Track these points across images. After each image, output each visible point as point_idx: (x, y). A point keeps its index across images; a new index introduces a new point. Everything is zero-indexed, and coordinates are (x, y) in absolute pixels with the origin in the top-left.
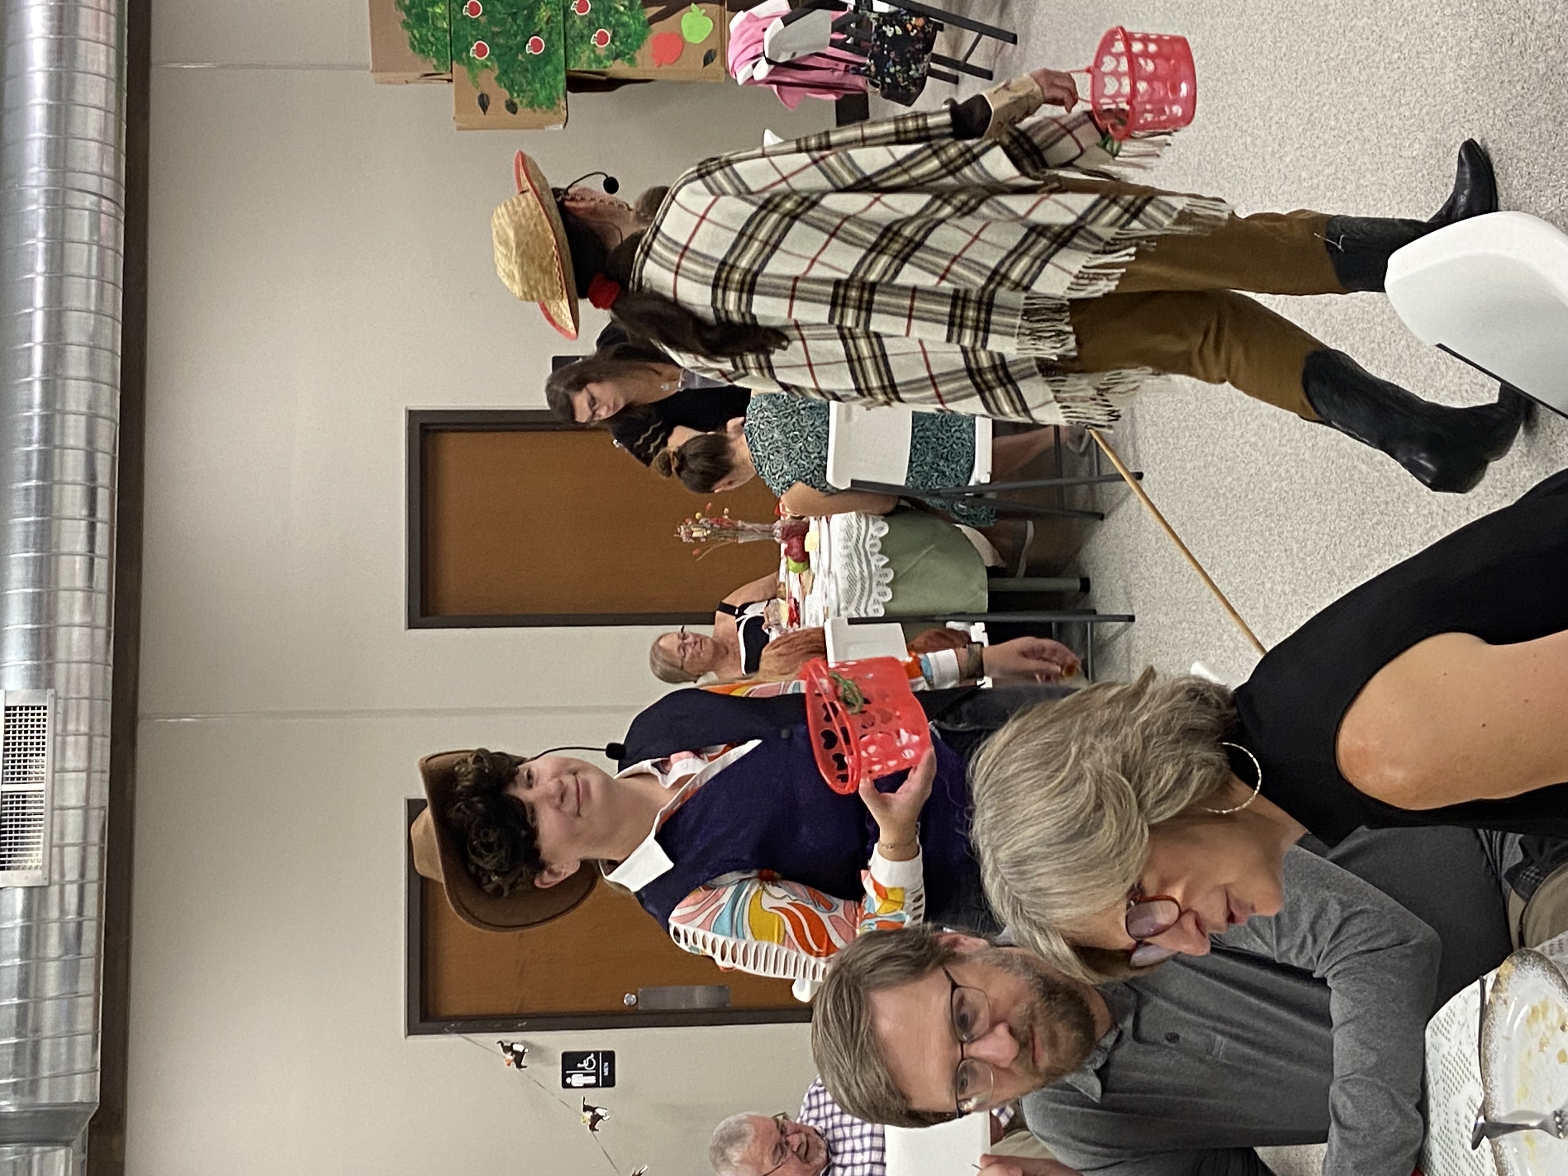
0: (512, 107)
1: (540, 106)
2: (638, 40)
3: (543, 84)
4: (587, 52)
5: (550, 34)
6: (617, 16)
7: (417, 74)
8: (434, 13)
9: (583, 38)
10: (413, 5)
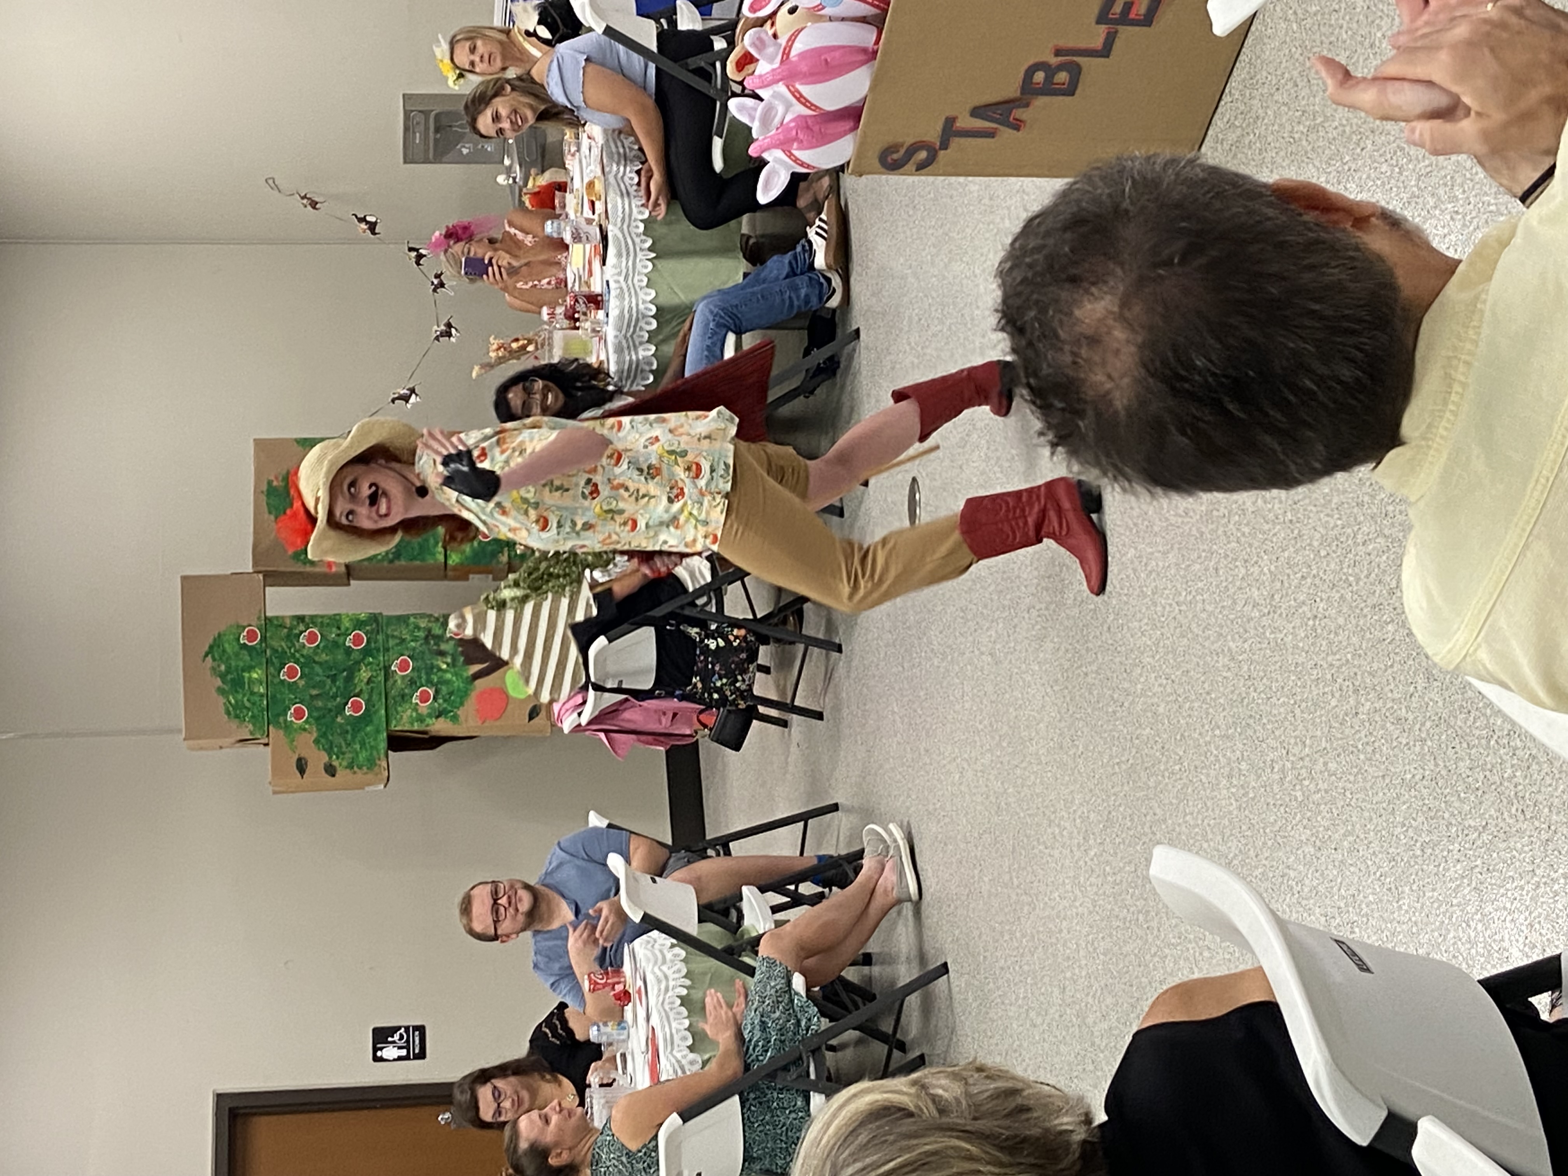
0: (331, 770)
1: (360, 768)
2: (461, 698)
3: (363, 744)
4: (409, 712)
5: (370, 695)
6: (440, 674)
7: (233, 740)
8: (250, 678)
9: (404, 697)
10: (228, 671)
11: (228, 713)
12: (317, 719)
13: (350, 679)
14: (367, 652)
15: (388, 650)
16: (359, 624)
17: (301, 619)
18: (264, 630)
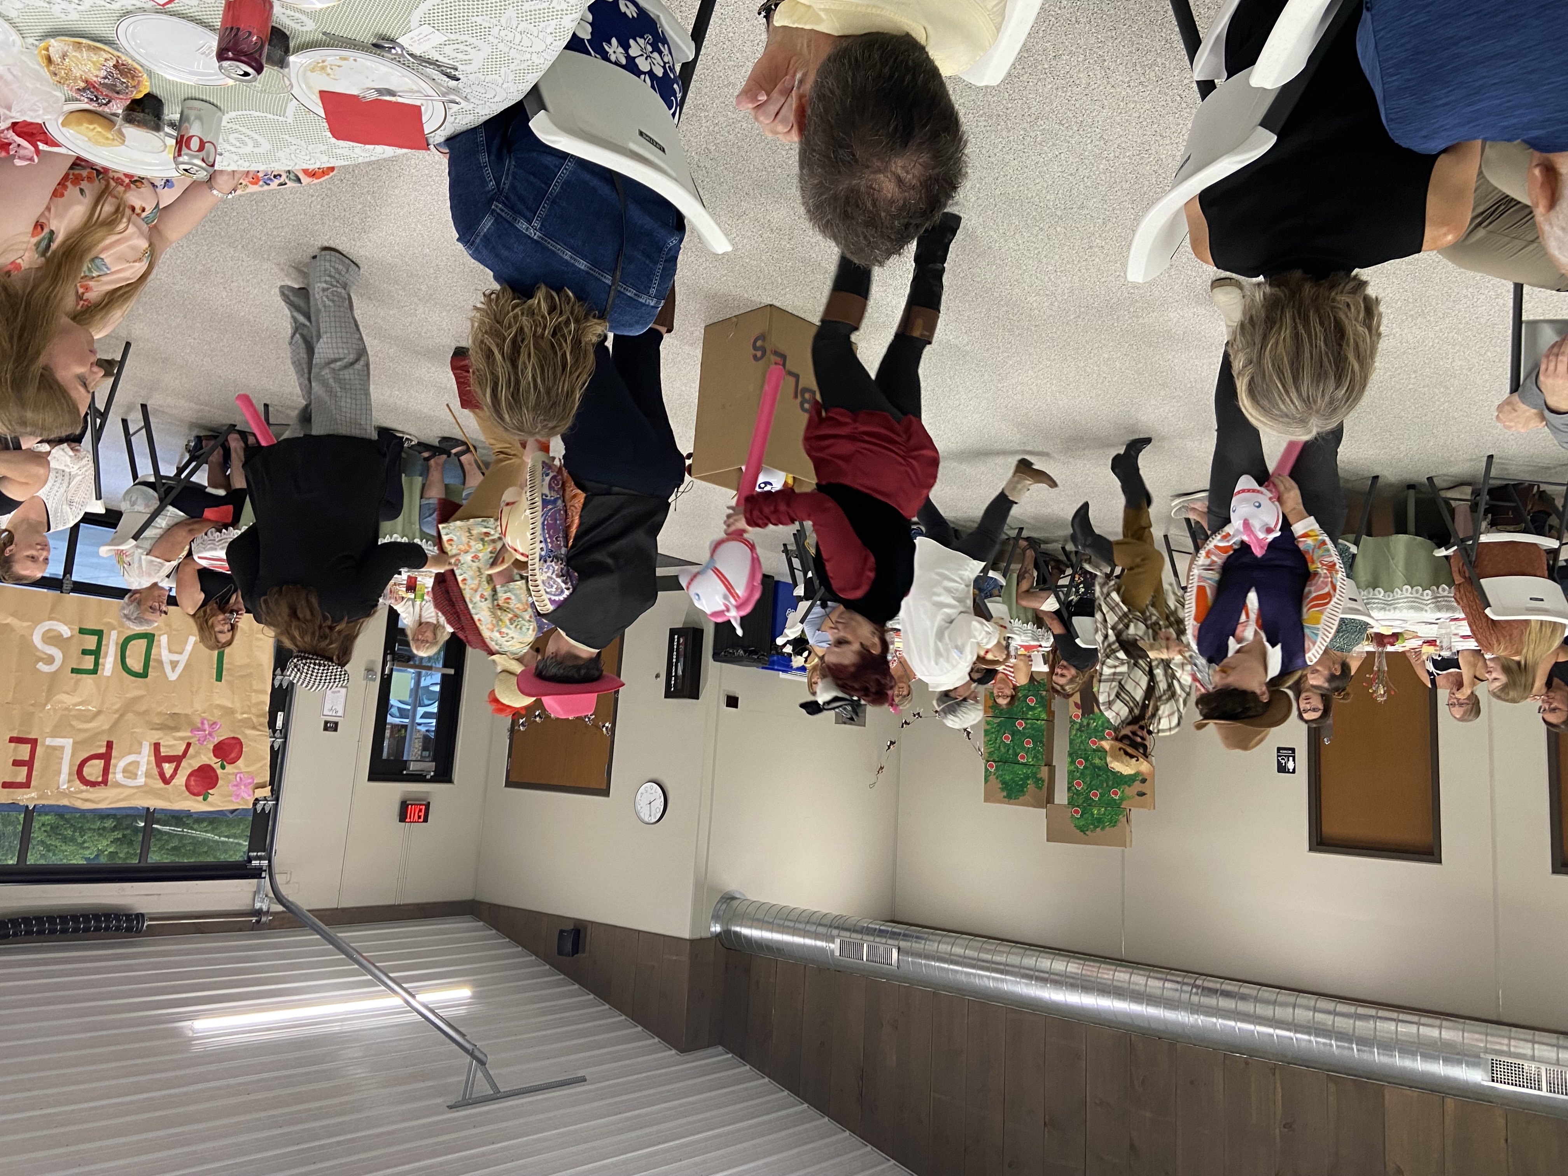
7: (1127, 826)
8: (1097, 814)
10: (1093, 824)
11: (1114, 826)
12: (1119, 784)
13: (1099, 768)
14: (1086, 760)
15: (1085, 750)
16: (1072, 762)
17: (1069, 789)
18: (1074, 806)
